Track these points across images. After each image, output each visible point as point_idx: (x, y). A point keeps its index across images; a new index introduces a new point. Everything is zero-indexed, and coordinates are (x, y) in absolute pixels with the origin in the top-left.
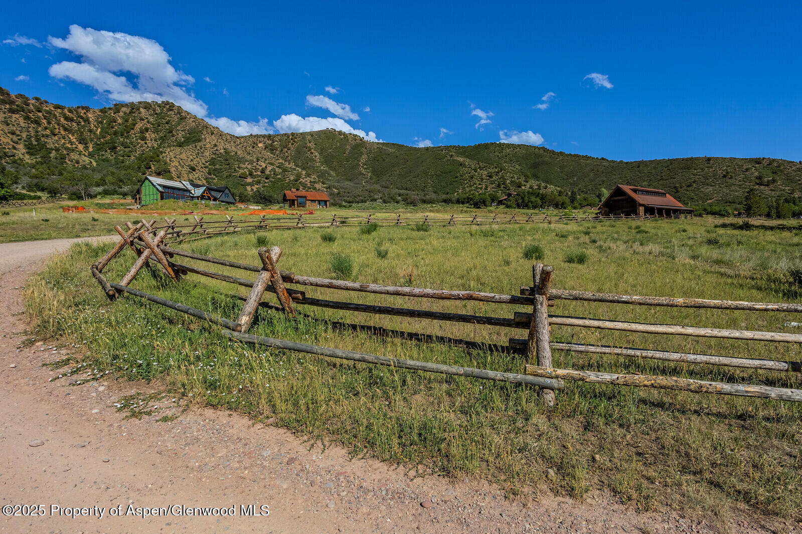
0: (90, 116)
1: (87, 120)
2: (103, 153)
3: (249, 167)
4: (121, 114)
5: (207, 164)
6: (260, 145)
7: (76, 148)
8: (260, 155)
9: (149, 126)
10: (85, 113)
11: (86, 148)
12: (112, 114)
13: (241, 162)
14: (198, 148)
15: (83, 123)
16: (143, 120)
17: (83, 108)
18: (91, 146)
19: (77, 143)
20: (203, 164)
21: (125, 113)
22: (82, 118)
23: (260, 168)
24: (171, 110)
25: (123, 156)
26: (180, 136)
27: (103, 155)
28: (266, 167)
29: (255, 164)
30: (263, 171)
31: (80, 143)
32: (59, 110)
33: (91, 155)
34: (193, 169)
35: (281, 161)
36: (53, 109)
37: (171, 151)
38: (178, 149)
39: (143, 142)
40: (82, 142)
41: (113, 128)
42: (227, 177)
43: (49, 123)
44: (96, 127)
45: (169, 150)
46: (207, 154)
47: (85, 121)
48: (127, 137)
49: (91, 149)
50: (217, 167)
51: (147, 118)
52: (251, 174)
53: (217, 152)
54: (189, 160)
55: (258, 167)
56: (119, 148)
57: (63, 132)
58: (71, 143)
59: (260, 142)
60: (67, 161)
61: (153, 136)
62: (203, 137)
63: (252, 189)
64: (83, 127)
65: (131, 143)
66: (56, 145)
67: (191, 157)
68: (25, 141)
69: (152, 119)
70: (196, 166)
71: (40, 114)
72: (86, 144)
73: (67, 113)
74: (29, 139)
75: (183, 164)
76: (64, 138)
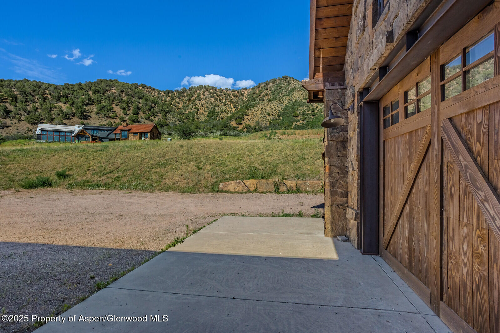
1: (243, 95)
4: (260, 88)
7: (231, 110)
9: (269, 92)
10: (244, 91)
12: (256, 90)
15: (241, 97)
16: (267, 89)
20: (279, 110)
21: (262, 87)
22: (242, 94)
24: (285, 80)
31: (234, 107)
32: (233, 93)
34: (269, 115)
36: (231, 92)
41: (252, 97)
43: (226, 99)
44: (246, 98)
51: (270, 88)
53: (291, 102)
57: (229, 103)
58: (230, 108)
63: (296, 124)
64: (240, 99)
67: (273, 107)
68: (210, 110)
69: (273, 88)
70: (272, 112)
71: (224, 96)
72: (237, 107)
73: (236, 93)
74: (211, 109)
75: (264, 112)
76: (228, 106)
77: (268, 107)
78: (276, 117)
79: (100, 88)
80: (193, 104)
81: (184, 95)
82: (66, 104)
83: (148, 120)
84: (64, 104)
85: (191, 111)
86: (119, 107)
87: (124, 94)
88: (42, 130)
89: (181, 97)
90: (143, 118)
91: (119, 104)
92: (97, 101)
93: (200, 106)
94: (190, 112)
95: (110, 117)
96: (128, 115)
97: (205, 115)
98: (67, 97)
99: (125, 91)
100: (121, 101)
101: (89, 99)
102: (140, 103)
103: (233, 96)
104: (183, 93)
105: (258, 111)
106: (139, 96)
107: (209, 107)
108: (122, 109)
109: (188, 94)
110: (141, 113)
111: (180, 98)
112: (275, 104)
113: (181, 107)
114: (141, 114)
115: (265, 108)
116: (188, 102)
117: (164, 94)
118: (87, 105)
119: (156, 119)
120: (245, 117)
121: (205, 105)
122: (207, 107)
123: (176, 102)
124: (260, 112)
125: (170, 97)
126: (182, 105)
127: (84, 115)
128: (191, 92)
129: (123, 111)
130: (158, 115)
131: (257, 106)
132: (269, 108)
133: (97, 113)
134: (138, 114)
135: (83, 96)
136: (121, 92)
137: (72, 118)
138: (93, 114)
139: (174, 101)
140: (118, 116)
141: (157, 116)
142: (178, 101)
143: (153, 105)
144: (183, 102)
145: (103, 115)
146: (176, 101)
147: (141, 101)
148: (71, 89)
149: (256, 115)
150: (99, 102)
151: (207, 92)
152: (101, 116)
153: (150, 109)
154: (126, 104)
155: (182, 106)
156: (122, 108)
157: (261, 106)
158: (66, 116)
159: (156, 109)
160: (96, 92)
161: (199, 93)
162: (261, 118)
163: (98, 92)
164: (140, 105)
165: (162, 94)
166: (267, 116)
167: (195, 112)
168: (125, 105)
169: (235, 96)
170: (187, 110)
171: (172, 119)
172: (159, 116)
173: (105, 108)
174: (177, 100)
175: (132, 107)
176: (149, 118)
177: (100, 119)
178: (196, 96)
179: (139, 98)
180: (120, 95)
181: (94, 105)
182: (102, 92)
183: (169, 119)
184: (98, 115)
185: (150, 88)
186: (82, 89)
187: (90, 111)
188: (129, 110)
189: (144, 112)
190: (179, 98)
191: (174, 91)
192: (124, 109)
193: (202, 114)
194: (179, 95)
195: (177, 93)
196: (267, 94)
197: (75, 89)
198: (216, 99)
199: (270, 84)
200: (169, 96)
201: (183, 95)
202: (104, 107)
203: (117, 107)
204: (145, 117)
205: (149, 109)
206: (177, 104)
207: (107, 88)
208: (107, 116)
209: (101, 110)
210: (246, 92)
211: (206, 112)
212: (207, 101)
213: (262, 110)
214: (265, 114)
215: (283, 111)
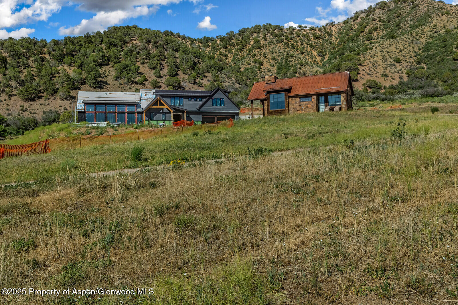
4: (359, 20)
7: (315, 61)
9: (379, 24)
10: (331, 28)
11: (322, 59)
12: (352, 23)
14: (414, 35)
15: (327, 38)
16: (375, 20)
17: (330, 24)
18: (328, 56)
19: (317, 57)
21: (362, 19)
22: (327, 33)
27: (333, 63)
31: (319, 56)
32: (312, 32)
34: (398, 61)
36: (308, 32)
37: (379, 46)
40: (320, 54)
41: (348, 35)
42: (439, 62)
43: (302, 44)
44: (337, 39)
46: (423, 40)
47: (329, 35)
48: (356, 41)
49: (326, 60)
50: (432, 52)
51: (379, 17)
53: (436, 35)
54: (398, 51)
56: (346, 53)
57: (309, 50)
58: (312, 57)
61: (381, 33)
62: (430, 20)
64: (326, 41)
67: (402, 48)
68: (279, 63)
69: (384, 17)
70: (404, 56)
71: (298, 39)
72: (324, 55)
73: (318, 32)
74: (282, 61)
75: (388, 57)
76: (308, 54)
77: (393, 48)
78: (414, 63)
79: (116, 39)
80: (250, 56)
81: (233, 43)
82: (72, 66)
83: (193, 84)
84: (69, 67)
85: (249, 67)
86: (146, 65)
87: (151, 46)
88: (87, 104)
89: (228, 46)
90: (186, 81)
91: (146, 61)
92: (115, 58)
93: (261, 58)
94: (247, 69)
95: (137, 83)
96: (162, 77)
97: (273, 72)
98: (73, 56)
99: (152, 40)
100: (148, 57)
101: (103, 57)
102: (175, 58)
103: (313, 38)
104: (230, 39)
105: (377, 56)
106: (173, 47)
107: (277, 58)
108: (151, 69)
109: (239, 41)
110: (180, 72)
111: (227, 48)
112: (404, 42)
113: (230, 61)
114: (181, 75)
115: (388, 50)
116: (240, 54)
117: (200, 44)
118: (101, 65)
119: (205, 82)
120: (361, 68)
121: (270, 56)
122: (274, 59)
123: (221, 54)
124: (381, 58)
125: (210, 48)
126: (231, 59)
127: (99, 82)
128: (243, 36)
129: (153, 71)
130: (206, 74)
131: (371, 48)
132: (396, 50)
133: (117, 78)
134: (177, 75)
135: (94, 52)
136: (147, 42)
137: (82, 86)
138: (110, 80)
139: (218, 53)
140: (147, 80)
141: (205, 76)
142: (224, 52)
143: (196, 60)
144: (232, 53)
145: (125, 80)
146: (221, 52)
147: (177, 55)
148: (78, 43)
149: (377, 64)
150: (117, 60)
151: (269, 34)
152: (123, 81)
153: (193, 67)
154: (157, 60)
155: (232, 61)
156: (151, 67)
157: (378, 48)
158: (74, 84)
159: (201, 66)
160: (111, 45)
161: (257, 37)
162: (387, 67)
163: (114, 45)
164: (178, 60)
165: (197, 44)
166: (398, 65)
167: (256, 68)
168: (156, 62)
169: (316, 37)
170: (242, 66)
171: (228, 81)
172: (207, 76)
173: (128, 69)
174: (223, 50)
175: (165, 65)
176: (195, 80)
177: (121, 86)
178: (252, 43)
179: (174, 49)
180: (146, 48)
181: (110, 66)
182: (119, 44)
183: (223, 80)
184: (118, 80)
185: (179, 37)
186: (91, 42)
187: (106, 75)
188: (162, 69)
189: (186, 71)
190: (225, 48)
191: (215, 37)
192: (154, 68)
193: (268, 70)
194: (225, 44)
195: (220, 41)
196: (376, 29)
197: (82, 43)
198: (286, 44)
200: (208, 47)
201: (231, 42)
202: (125, 67)
203: (144, 65)
204: (188, 79)
205: (191, 66)
206: (224, 58)
207: (127, 38)
208: (132, 81)
209: (122, 72)
210: (334, 29)
211: (273, 66)
212: (271, 50)
213: (383, 54)
214: (392, 60)
215: (423, 52)
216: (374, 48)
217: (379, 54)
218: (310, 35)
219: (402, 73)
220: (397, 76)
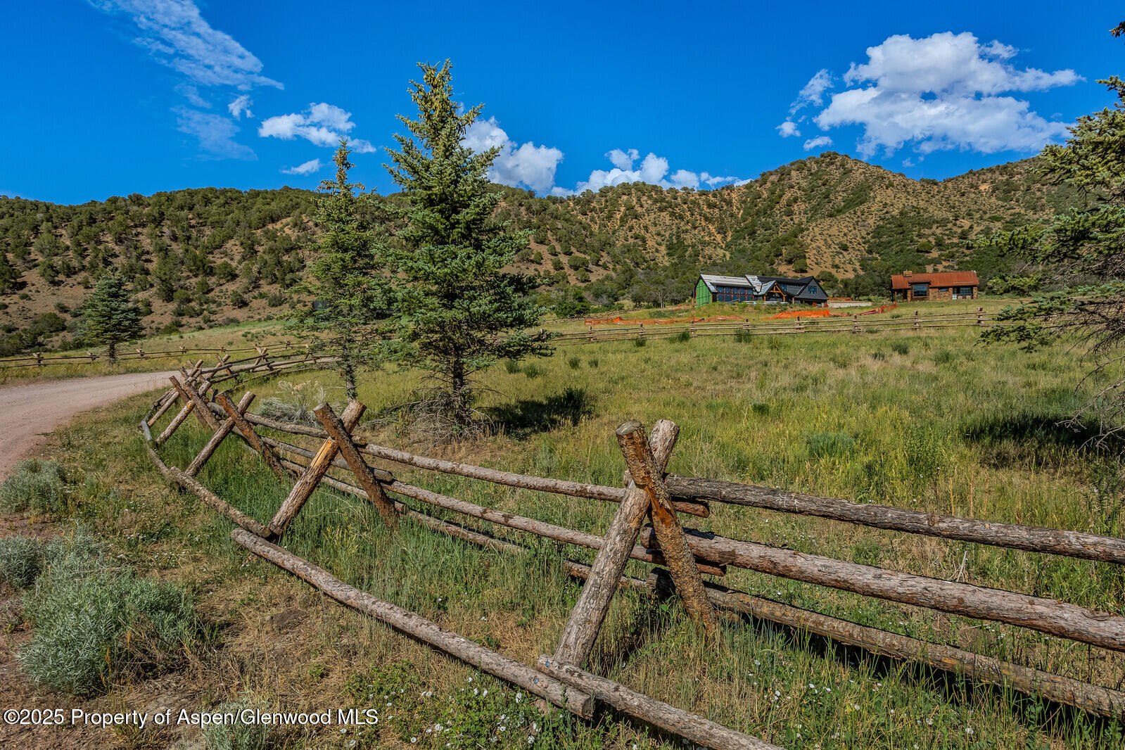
0: (733, 196)
1: (729, 203)
2: (741, 241)
3: (938, 231)
4: (769, 184)
5: (869, 237)
6: (983, 187)
7: (714, 240)
8: (974, 207)
9: (799, 193)
10: (729, 194)
11: (725, 238)
12: (758, 188)
13: (924, 226)
14: (859, 213)
15: (725, 207)
16: (793, 187)
17: (728, 188)
18: (730, 234)
19: (715, 234)
21: (773, 183)
22: (725, 200)
23: (959, 231)
24: (832, 164)
25: (762, 242)
26: (839, 199)
27: (740, 244)
28: (971, 227)
29: (950, 225)
30: (964, 236)
31: (719, 233)
32: (703, 197)
33: (728, 247)
34: (845, 248)
35: (1017, 210)
36: (698, 197)
37: (817, 225)
38: (828, 221)
39: (788, 218)
40: (721, 231)
41: (756, 206)
42: (897, 253)
43: (692, 215)
44: (738, 209)
45: (814, 224)
46: (871, 221)
47: (727, 204)
48: (770, 216)
49: (729, 239)
50: (885, 239)
51: (798, 183)
52: (939, 244)
53: (888, 216)
54: (842, 234)
55: (955, 229)
56: (759, 232)
57: (703, 224)
58: (710, 234)
59: (984, 182)
60: (700, 258)
61: (803, 207)
62: (872, 194)
64: (725, 212)
65: (774, 223)
66: (694, 240)
67: (845, 230)
68: (668, 241)
69: (804, 184)
70: (851, 242)
71: (685, 206)
72: (725, 232)
73: (712, 198)
74: (671, 238)
75: (831, 242)
76: (704, 230)
77: (834, 231)
78: (864, 253)
80: (625, 228)
81: (594, 207)
88: (715, 286)
89: (587, 212)
93: (642, 232)
95: (533, 262)
96: (557, 255)
97: (663, 253)
103: (706, 207)
104: (589, 202)
105: (818, 240)
107: (663, 233)
109: (602, 205)
111: (586, 214)
112: (847, 223)
115: (829, 232)
116: (609, 224)
121: (652, 229)
122: (658, 234)
124: (823, 243)
128: (608, 198)
131: (808, 229)
132: (839, 233)
134: (572, 252)
149: (822, 251)
151: (645, 198)
161: (628, 200)
162: (834, 256)
166: (845, 253)
167: (639, 246)
169: (711, 206)
175: (552, 239)
178: (623, 209)
191: (565, 197)
194: (582, 208)
196: (795, 200)
198: (672, 214)
199: (794, 173)
208: (527, 259)
210: (733, 195)
211: (660, 244)
212: (652, 221)
213: (824, 238)
214: (837, 247)
215: (873, 238)
216: (811, 228)
217: (819, 237)
218: (701, 202)
219: (853, 264)
220: (849, 267)
